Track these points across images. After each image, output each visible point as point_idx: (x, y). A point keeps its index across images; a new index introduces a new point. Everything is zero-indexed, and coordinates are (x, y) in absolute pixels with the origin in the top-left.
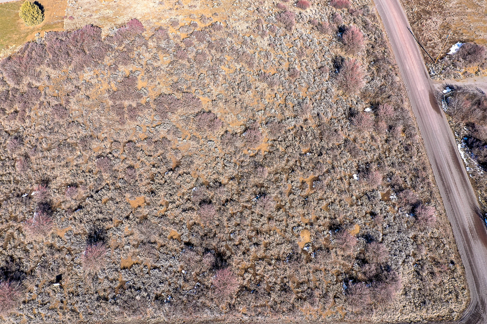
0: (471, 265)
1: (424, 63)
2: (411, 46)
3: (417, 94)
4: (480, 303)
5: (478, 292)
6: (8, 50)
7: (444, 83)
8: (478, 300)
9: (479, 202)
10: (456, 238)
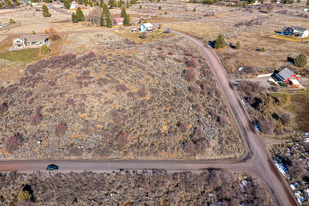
0: (246, 139)
1: (227, 74)
2: (220, 68)
3: (223, 83)
4: (250, 152)
5: (250, 148)
6: (31, 63)
7: (236, 80)
8: (249, 151)
9: (251, 119)
10: (240, 130)
